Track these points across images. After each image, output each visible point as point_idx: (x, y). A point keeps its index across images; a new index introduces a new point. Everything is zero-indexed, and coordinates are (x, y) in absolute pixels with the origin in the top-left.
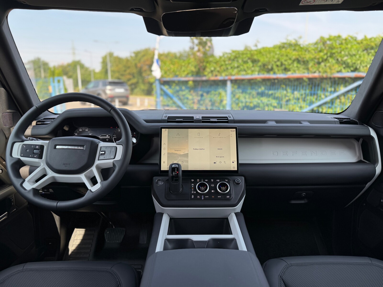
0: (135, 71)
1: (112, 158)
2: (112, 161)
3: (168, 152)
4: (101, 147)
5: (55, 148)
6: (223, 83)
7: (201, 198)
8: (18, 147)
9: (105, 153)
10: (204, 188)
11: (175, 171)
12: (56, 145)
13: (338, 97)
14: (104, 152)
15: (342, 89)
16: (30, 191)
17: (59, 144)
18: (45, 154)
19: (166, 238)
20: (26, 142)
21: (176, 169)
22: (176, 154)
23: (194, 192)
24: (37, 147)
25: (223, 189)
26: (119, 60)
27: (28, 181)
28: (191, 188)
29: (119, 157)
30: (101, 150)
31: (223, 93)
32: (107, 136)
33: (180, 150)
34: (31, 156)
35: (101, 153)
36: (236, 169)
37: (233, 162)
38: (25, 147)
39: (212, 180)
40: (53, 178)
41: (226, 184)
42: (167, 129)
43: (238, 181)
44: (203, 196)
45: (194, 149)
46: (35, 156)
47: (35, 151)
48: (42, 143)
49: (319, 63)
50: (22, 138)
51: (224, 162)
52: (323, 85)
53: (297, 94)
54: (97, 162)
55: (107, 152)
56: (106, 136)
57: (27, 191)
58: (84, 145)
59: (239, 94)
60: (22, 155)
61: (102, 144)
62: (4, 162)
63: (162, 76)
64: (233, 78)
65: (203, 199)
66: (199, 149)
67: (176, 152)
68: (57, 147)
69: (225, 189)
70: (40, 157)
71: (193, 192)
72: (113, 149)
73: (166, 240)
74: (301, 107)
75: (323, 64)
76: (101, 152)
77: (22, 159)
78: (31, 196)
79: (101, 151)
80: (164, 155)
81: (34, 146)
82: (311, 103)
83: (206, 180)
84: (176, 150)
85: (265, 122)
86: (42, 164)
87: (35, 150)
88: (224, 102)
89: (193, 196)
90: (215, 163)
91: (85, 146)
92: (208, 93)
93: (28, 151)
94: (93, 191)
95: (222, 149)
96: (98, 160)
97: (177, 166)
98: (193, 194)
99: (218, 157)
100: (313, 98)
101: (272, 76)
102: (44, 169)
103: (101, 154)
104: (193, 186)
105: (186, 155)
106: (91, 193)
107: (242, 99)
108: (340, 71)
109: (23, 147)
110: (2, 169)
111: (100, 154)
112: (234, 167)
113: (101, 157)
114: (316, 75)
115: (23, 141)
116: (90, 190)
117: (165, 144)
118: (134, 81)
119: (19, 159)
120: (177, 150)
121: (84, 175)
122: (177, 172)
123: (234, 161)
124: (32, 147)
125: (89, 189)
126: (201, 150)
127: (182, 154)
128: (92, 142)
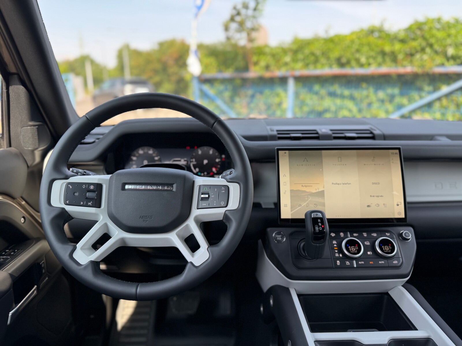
0: (158, 66)
1: (222, 205)
2: (223, 210)
3: (292, 189)
4: (200, 186)
5: (123, 189)
6: (283, 81)
7: (352, 264)
8: (59, 187)
9: (209, 196)
10: (355, 248)
11: (318, 225)
12: (124, 184)
13: (439, 99)
14: (207, 196)
15: (445, 89)
16: (86, 267)
17: (129, 182)
18: (105, 200)
19: (316, 339)
20: (72, 180)
21: (319, 221)
22: (305, 192)
23: (339, 255)
24: (92, 188)
25: (387, 249)
26: (137, 53)
27: (82, 249)
28: (333, 248)
29: (234, 203)
30: (201, 191)
31: (282, 94)
32: (182, 160)
33: (311, 185)
34: (82, 203)
35: (202, 196)
36: (403, 216)
37: (398, 205)
38: (71, 187)
39: (365, 235)
40: (123, 240)
41: (390, 241)
42: (287, 152)
43: (407, 235)
44: (355, 262)
45: (333, 183)
46: (89, 204)
47: (88, 194)
48: (99, 179)
49: (412, 55)
50: (65, 171)
51: (384, 204)
52: (418, 83)
53: (381, 94)
54: (195, 212)
55: (213, 195)
56: (180, 161)
57: (83, 267)
58: (173, 184)
59: (305, 95)
60: (67, 202)
61: (200, 181)
62: (23, 202)
63: (202, 73)
64: (298, 73)
65: (355, 266)
66: (342, 184)
67: (304, 189)
68: (127, 187)
69: (389, 249)
70: (98, 205)
71: (337, 255)
72: (223, 190)
73: (316, 343)
74: (387, 112)
75: (418, 56)
76: (202, 194)
77: (70, 209)
78: (89, 276)
79: (200, 194)
80: (285, 193)
81: (86, 186)
82: (400, 107)
83: (355, 235)
84: (304, 185)
85: (431, 137)
86: (101, 217)
87: (88, 192)
88: (285, 105)
89: (338, 262)
90: (368, 206)
91: (175, 186)
92: (261, 93)
93: (76, 194)
94: (197, 264)
95: (379, 183)
96: (198, 209)
97: (320, 215)
98: (339, 258)
99: (374, 196)
100: (405, 101)
101: (348, 71)
102: (106, 225)
103: (203, 199)
104: (335, 244)
105: (321, 194)
106: (195, 269)
107: (308, 101)
108: (443, 65)
109: (67, 188)
110: (24, 217)
111: (200, 199)
112: (399, 212)
113: (204, 204)
114: (409, 69)
115: (67, 178)
116: (191, 263)
117: (285, 176)
118: (157, 79)
119: (63, 209)
120: (306, 185)
121: (176, 234)
122: (323, 226)
123: (399, 203)
124: (84, 186)
125: (189, 260)
126: (345, 185)
127: (314, 191)
128: (184, 178)
